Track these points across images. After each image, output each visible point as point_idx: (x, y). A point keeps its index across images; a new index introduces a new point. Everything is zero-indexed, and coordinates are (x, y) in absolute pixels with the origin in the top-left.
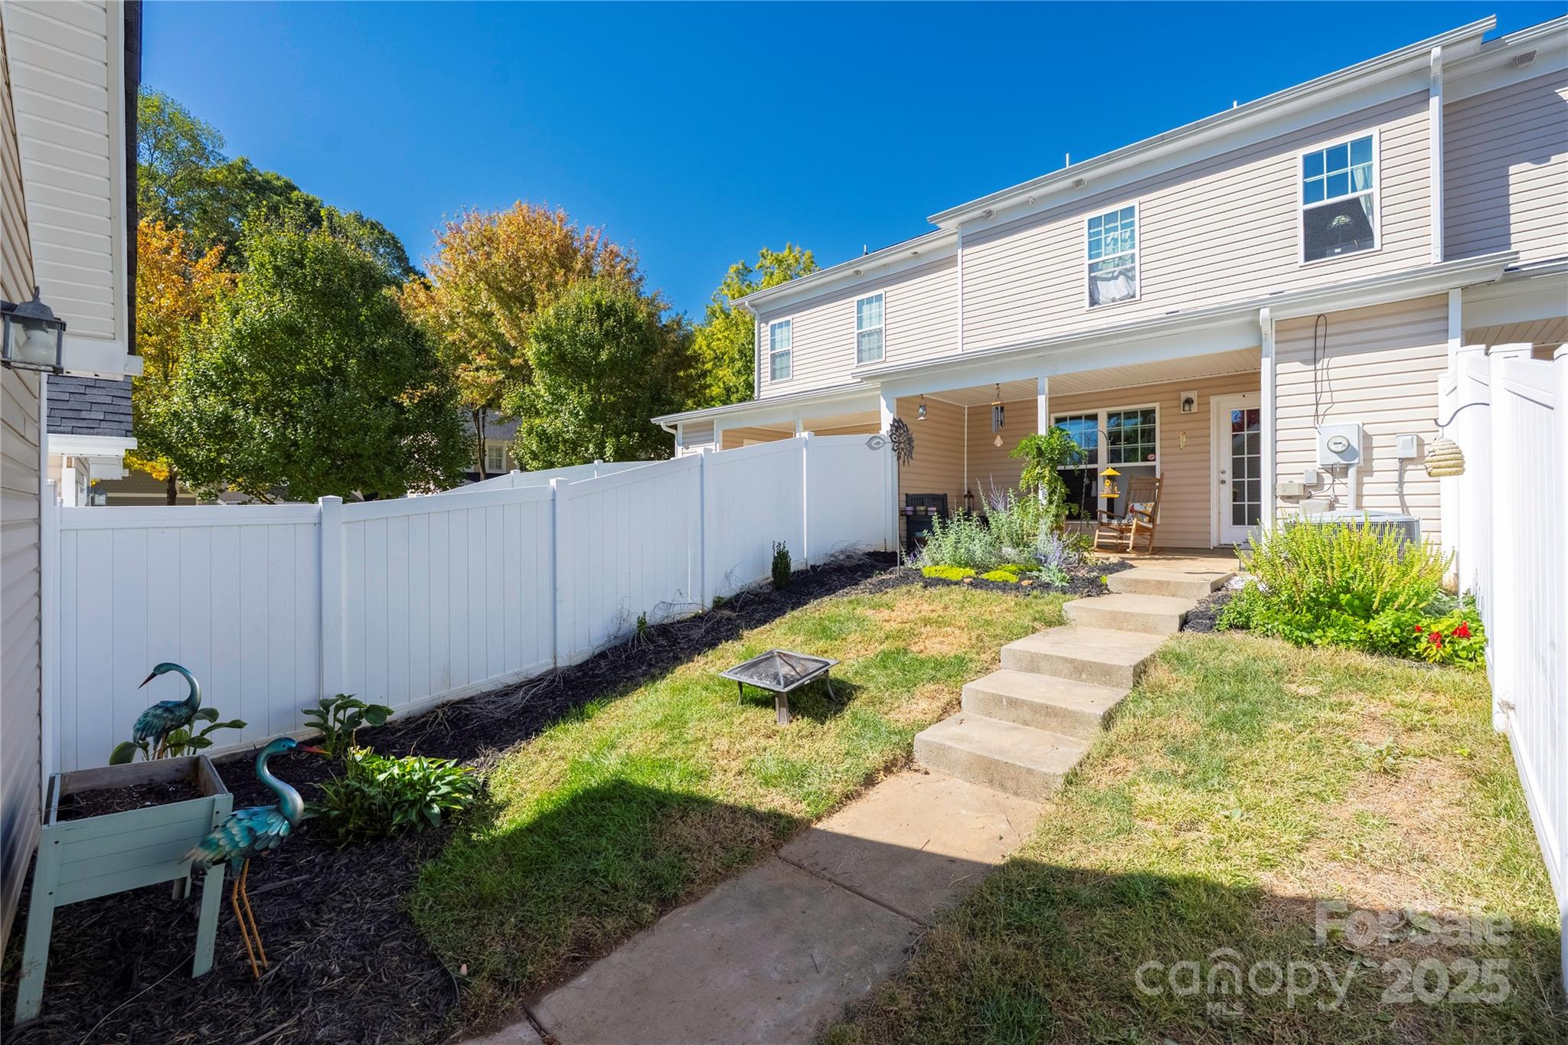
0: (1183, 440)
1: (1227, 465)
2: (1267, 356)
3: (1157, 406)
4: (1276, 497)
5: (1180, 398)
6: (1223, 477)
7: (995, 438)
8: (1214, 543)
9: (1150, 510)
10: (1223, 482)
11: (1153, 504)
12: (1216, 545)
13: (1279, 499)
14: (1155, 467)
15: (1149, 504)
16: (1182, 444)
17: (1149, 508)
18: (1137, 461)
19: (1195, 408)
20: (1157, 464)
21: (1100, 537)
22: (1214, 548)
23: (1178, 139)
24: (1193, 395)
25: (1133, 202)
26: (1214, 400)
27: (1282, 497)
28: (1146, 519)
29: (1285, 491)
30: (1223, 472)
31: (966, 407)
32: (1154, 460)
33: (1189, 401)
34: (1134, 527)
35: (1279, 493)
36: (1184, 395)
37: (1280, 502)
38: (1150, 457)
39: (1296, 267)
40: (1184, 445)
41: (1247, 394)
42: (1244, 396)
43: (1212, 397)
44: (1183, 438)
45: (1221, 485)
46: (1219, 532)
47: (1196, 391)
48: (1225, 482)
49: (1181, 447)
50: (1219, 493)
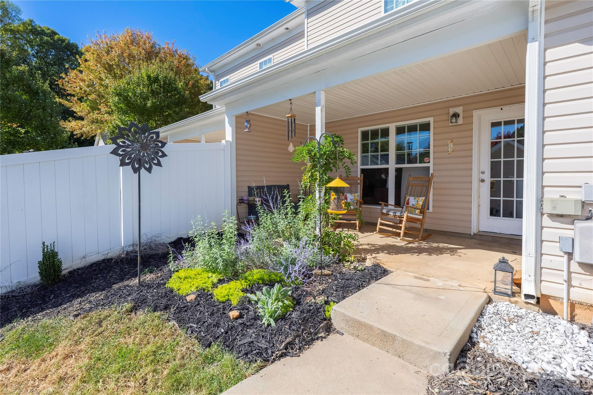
0: (451, 146)
1: (486, 167)
2: (534, 40)
3: (431, 120)
4: (542, 214)
5: (449, 113)
6: (483, 176)
7: (288, 145)
8: (474, 230)
9: (421, 203)
10: (483, 181)
11: (424, 198)
12: (475, 232)
13: (545, 216)
14: (429, 167)
15: (420, 198)
16: (450, 150)
17: (421, 201)
18: (416, 163)
19: (460, 121)
20: (431, 165)
21: (382, 224)
22: (474, 234)
24: (459, 110)
26: (476, 114)
27: (552, 216)
28: (417, 211)
29: (554, 208)
30: (483, 173)
32: (429, 162)
33: (456, 115)
34: (404, 219)
35: (547, 209)
36: (452, 111)
37: (546, 221)
38: (426, 159)
40: (452, 151)
41: (504, 108)
42: (502, 109)
43: (474, 111)
44: (451, 145)
45: (481, 183)
46: (479, 221)
47: (462, 107)
48: (484, 181)
49: (449, 152)
50: (479, 189)
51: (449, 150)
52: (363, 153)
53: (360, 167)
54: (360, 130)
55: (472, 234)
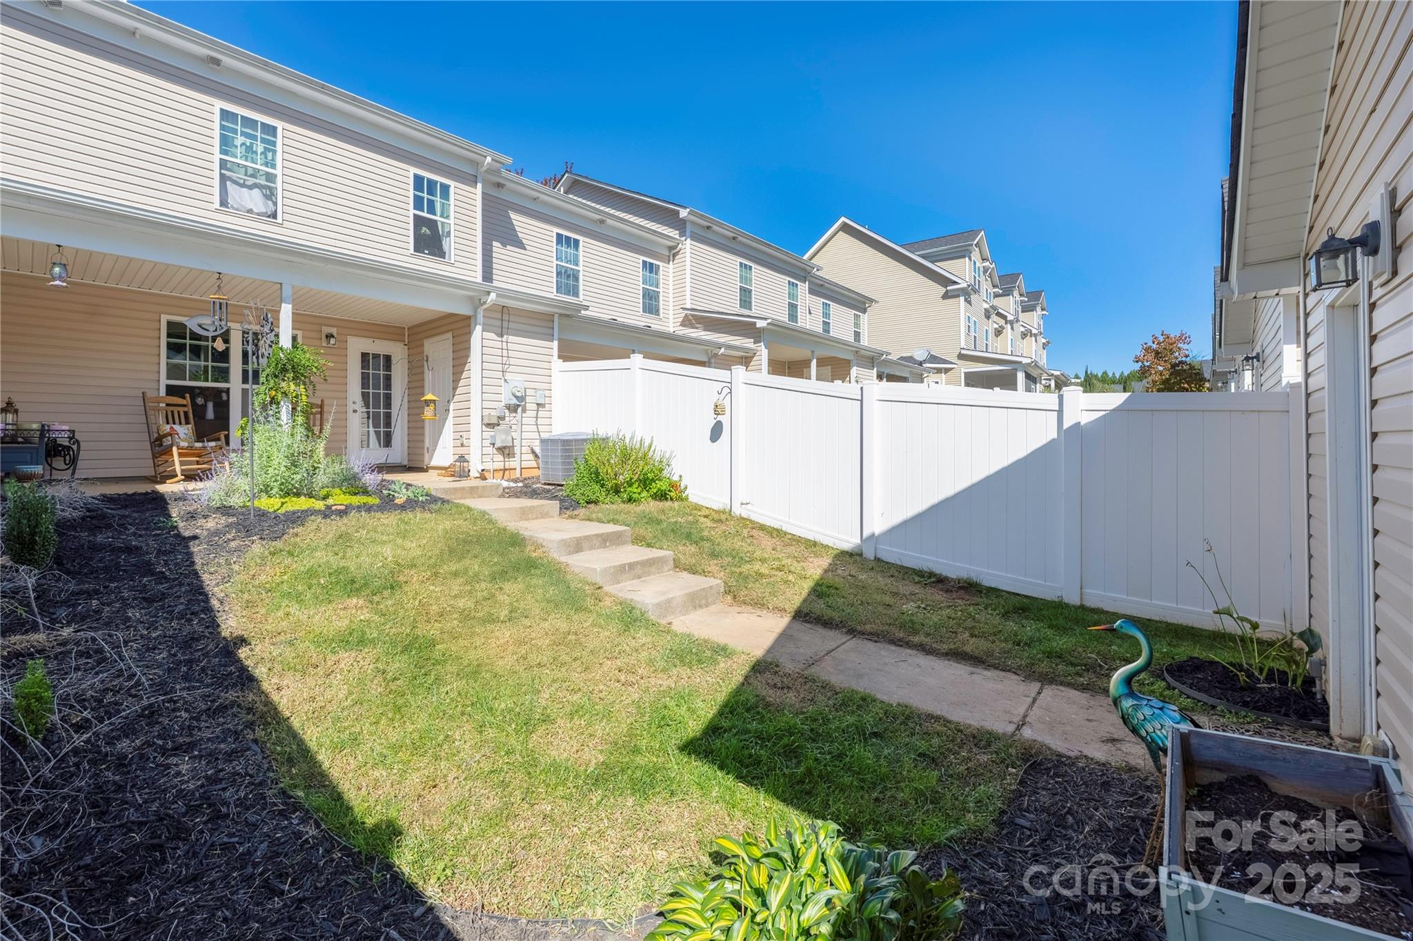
1: (358, 397)
4: (483, 424)
5: (321, 332)
6: (355, 407)
10: (355, 411)
19: (334, 343)
23: (337, 98)
24: (334, 331)
25: (279, 125)
30: (355, 403)
33: (329, 336)
35: (485, 421)
36: (326, 330)
37: (484, 428)
39: (405, 252)
45: (354, 414)
47: (336, 329)
52: (169, 358)
53: (164, 381)
54: (165, 318)
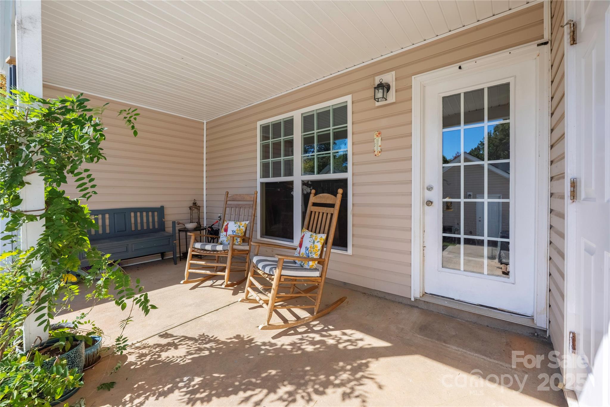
1: (435, 178)
3: (348, 99)
5: (374, 84)
6: (429, 195)
8: (415, 293)
10: (429, 203)
12: (418, 295)
14: (346, 180)
16: (377, 149)
19: (392, 97)
20: (349, 175)
22: (416, 300)
26: (417, 81)
30: (430, 189)
31: (205, 122)
32: (346, 171)
33: (385, 87)
34: (274, 283)
36: (379, 80)
40: (379, 150)
41: (464, 65)
42: (460, 68)
43: (413, 77)
44: (378, 141)
45: (426, 207)
46: (423, 276)
47: (393, 73)
48: (432, 203)
49: (376, 153)
50: (424, 218)
51: (375, 149)
52: (263, 159)
53: (260, 180)
54: (259, 124)
55: (413, 299)
